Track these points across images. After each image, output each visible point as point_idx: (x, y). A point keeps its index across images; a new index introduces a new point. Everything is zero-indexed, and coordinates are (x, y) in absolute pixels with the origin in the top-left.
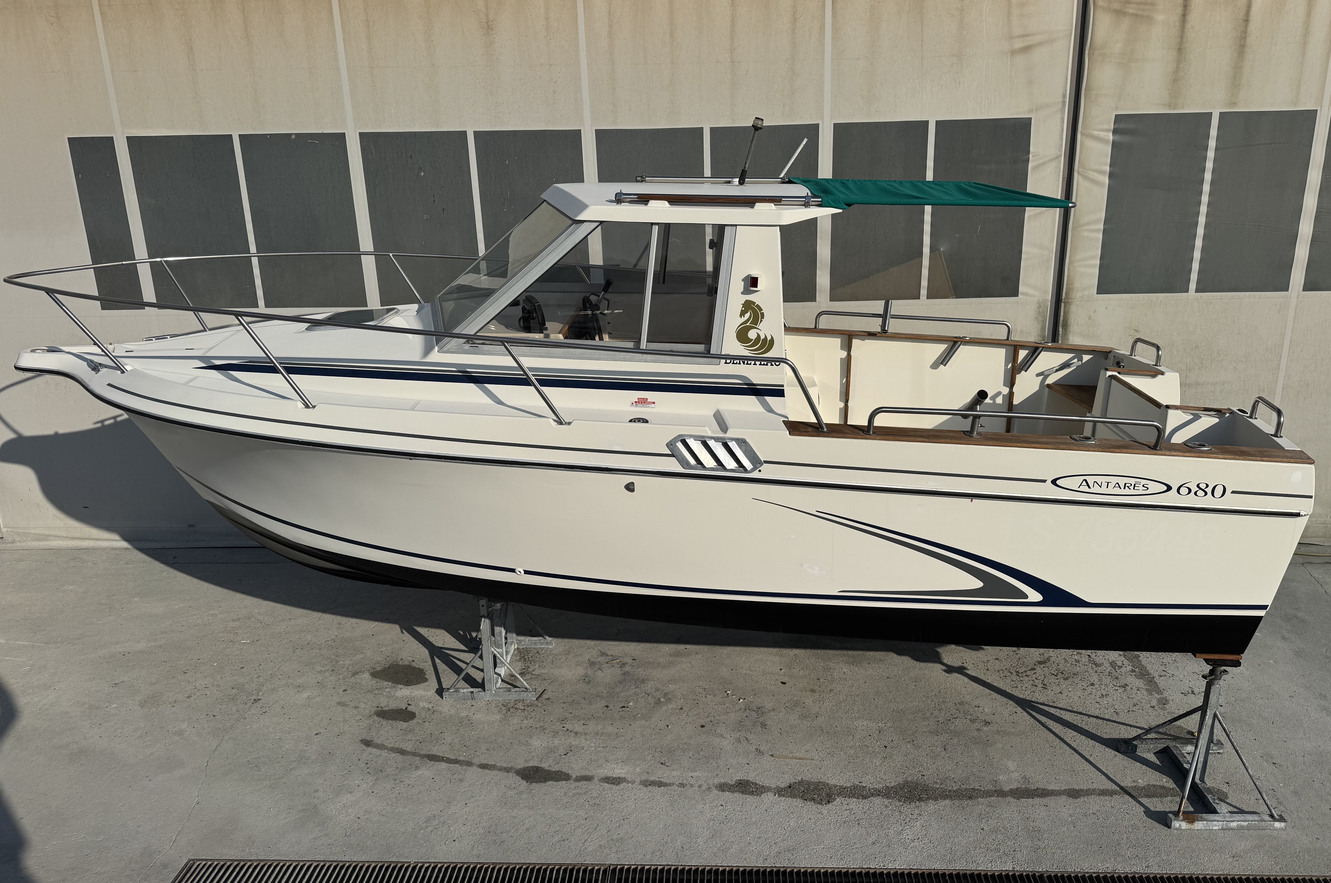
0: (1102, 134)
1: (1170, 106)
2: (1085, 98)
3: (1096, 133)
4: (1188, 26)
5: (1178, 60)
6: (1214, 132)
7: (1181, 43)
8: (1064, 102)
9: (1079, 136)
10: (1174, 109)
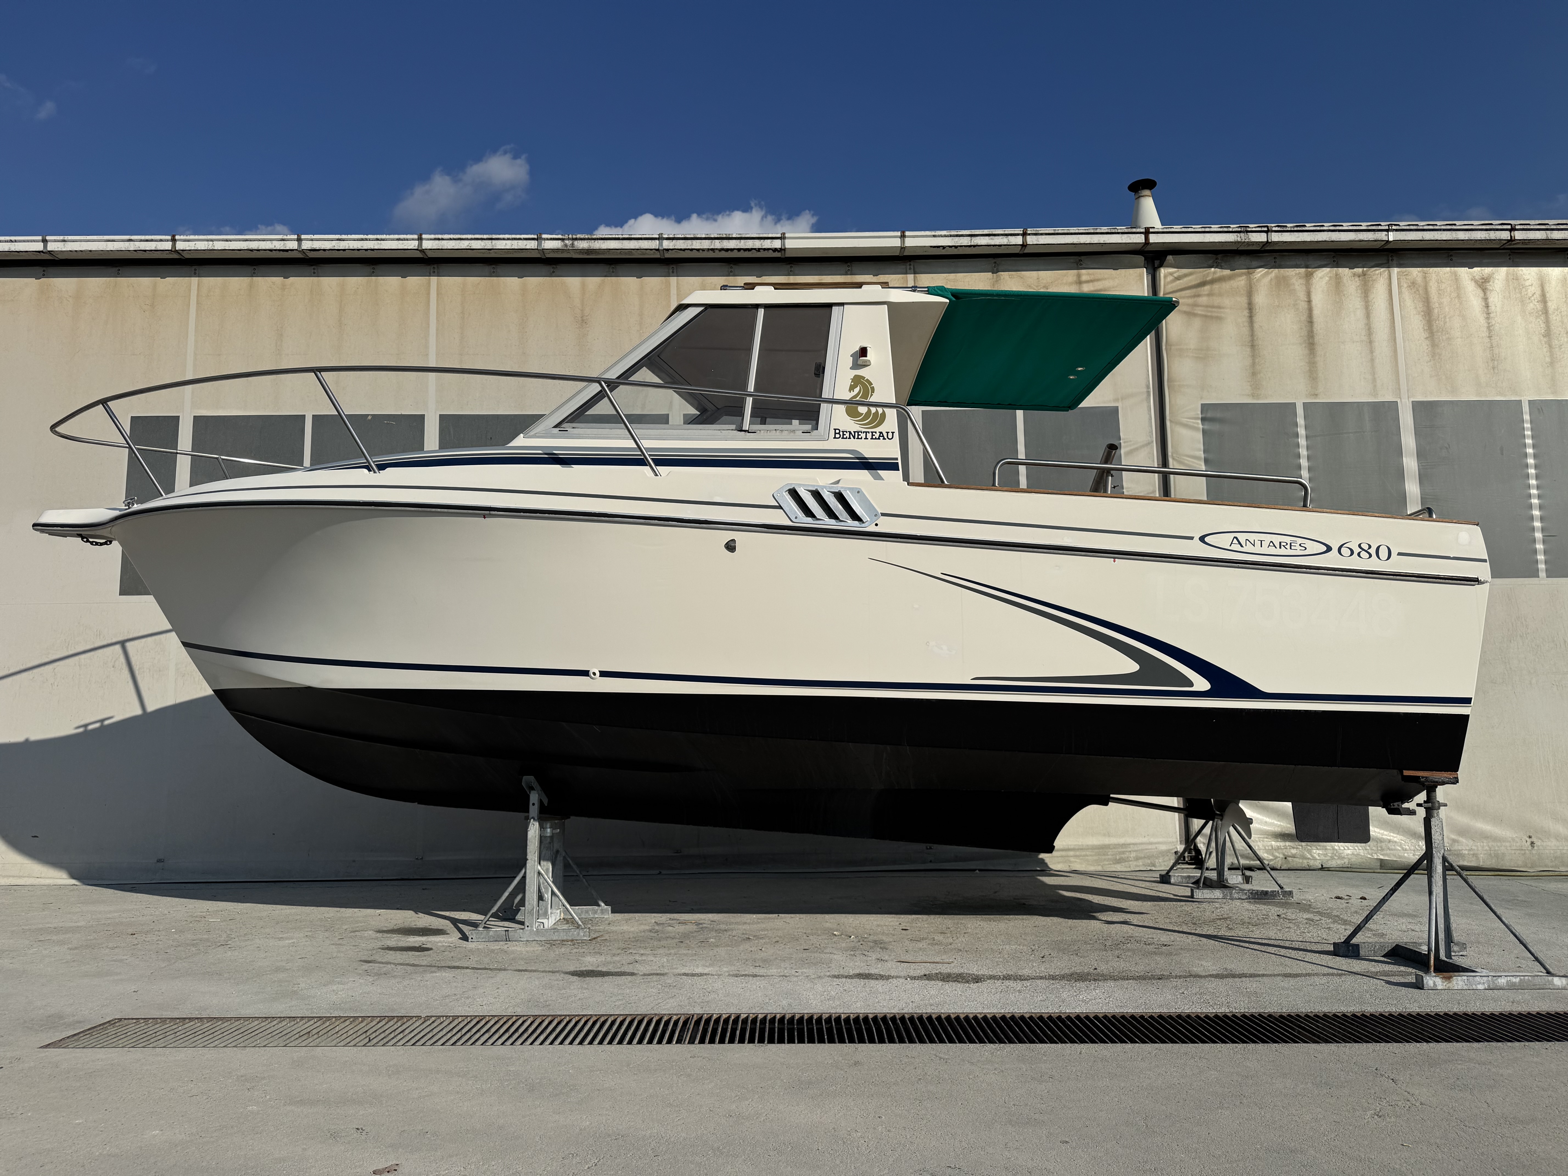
0: (1191, 422)
1: (1253, 396)
2: (1169, 389)
3: (1184, 420)
4: (1256, 326)
5: (1253, 356)
6: (1301, 421)
7: (1253, 340)
8: (1148, 392)
9: (1168, 423)
10: (1258, 399)
